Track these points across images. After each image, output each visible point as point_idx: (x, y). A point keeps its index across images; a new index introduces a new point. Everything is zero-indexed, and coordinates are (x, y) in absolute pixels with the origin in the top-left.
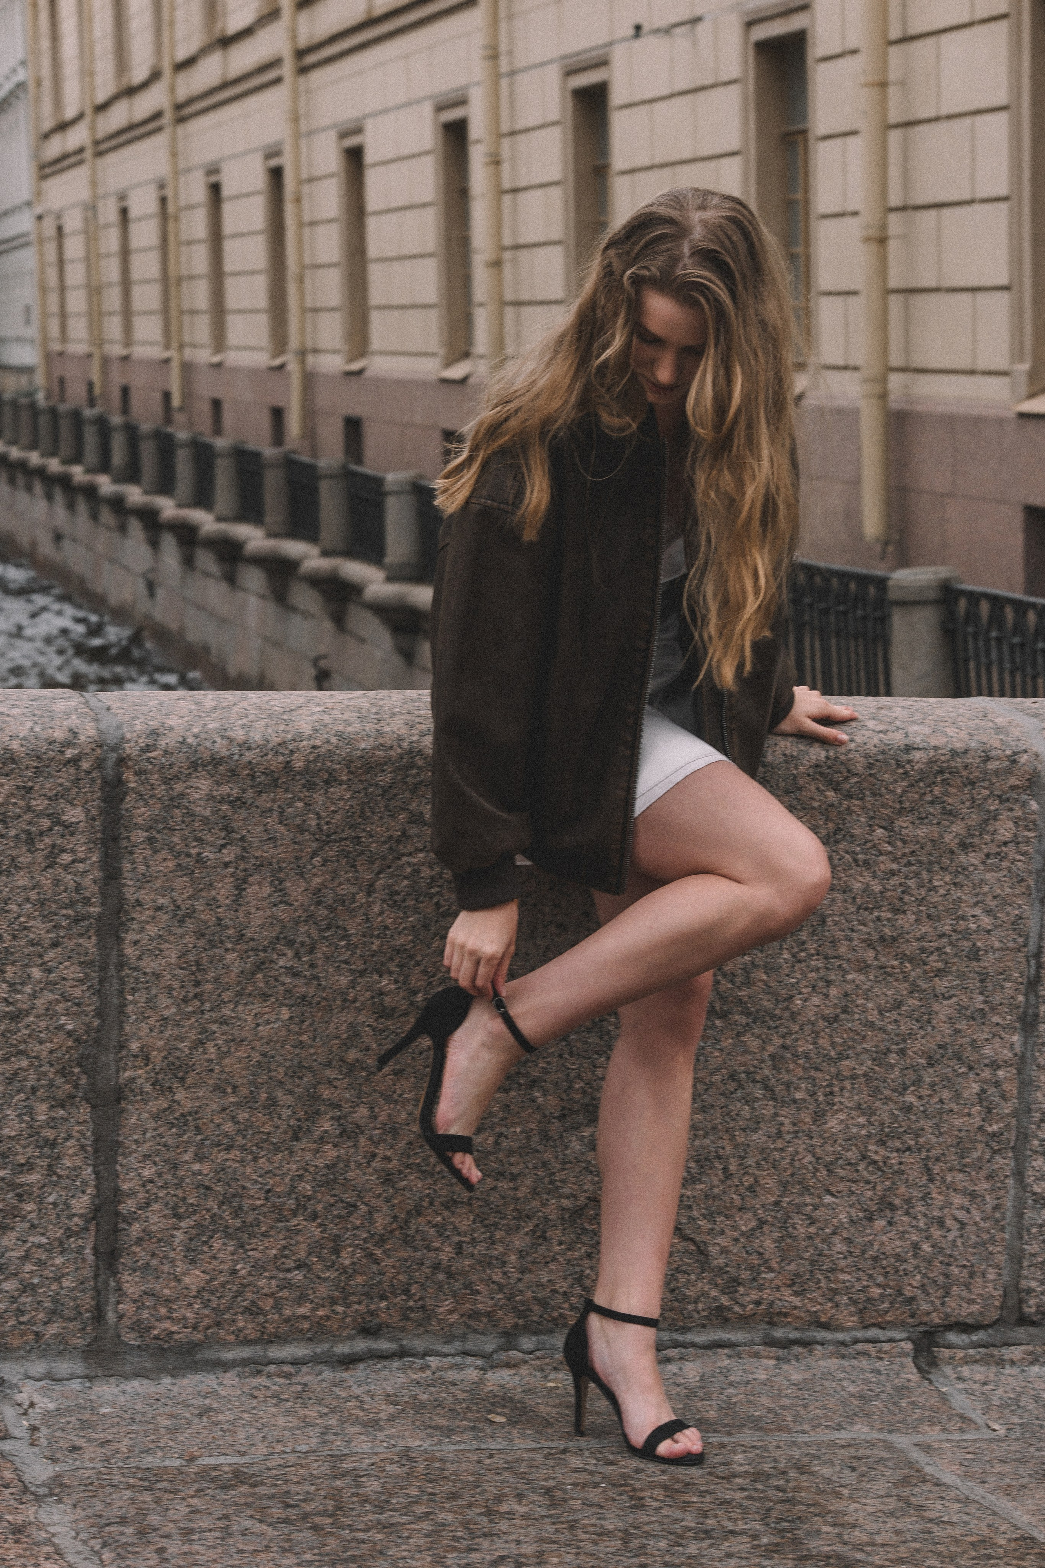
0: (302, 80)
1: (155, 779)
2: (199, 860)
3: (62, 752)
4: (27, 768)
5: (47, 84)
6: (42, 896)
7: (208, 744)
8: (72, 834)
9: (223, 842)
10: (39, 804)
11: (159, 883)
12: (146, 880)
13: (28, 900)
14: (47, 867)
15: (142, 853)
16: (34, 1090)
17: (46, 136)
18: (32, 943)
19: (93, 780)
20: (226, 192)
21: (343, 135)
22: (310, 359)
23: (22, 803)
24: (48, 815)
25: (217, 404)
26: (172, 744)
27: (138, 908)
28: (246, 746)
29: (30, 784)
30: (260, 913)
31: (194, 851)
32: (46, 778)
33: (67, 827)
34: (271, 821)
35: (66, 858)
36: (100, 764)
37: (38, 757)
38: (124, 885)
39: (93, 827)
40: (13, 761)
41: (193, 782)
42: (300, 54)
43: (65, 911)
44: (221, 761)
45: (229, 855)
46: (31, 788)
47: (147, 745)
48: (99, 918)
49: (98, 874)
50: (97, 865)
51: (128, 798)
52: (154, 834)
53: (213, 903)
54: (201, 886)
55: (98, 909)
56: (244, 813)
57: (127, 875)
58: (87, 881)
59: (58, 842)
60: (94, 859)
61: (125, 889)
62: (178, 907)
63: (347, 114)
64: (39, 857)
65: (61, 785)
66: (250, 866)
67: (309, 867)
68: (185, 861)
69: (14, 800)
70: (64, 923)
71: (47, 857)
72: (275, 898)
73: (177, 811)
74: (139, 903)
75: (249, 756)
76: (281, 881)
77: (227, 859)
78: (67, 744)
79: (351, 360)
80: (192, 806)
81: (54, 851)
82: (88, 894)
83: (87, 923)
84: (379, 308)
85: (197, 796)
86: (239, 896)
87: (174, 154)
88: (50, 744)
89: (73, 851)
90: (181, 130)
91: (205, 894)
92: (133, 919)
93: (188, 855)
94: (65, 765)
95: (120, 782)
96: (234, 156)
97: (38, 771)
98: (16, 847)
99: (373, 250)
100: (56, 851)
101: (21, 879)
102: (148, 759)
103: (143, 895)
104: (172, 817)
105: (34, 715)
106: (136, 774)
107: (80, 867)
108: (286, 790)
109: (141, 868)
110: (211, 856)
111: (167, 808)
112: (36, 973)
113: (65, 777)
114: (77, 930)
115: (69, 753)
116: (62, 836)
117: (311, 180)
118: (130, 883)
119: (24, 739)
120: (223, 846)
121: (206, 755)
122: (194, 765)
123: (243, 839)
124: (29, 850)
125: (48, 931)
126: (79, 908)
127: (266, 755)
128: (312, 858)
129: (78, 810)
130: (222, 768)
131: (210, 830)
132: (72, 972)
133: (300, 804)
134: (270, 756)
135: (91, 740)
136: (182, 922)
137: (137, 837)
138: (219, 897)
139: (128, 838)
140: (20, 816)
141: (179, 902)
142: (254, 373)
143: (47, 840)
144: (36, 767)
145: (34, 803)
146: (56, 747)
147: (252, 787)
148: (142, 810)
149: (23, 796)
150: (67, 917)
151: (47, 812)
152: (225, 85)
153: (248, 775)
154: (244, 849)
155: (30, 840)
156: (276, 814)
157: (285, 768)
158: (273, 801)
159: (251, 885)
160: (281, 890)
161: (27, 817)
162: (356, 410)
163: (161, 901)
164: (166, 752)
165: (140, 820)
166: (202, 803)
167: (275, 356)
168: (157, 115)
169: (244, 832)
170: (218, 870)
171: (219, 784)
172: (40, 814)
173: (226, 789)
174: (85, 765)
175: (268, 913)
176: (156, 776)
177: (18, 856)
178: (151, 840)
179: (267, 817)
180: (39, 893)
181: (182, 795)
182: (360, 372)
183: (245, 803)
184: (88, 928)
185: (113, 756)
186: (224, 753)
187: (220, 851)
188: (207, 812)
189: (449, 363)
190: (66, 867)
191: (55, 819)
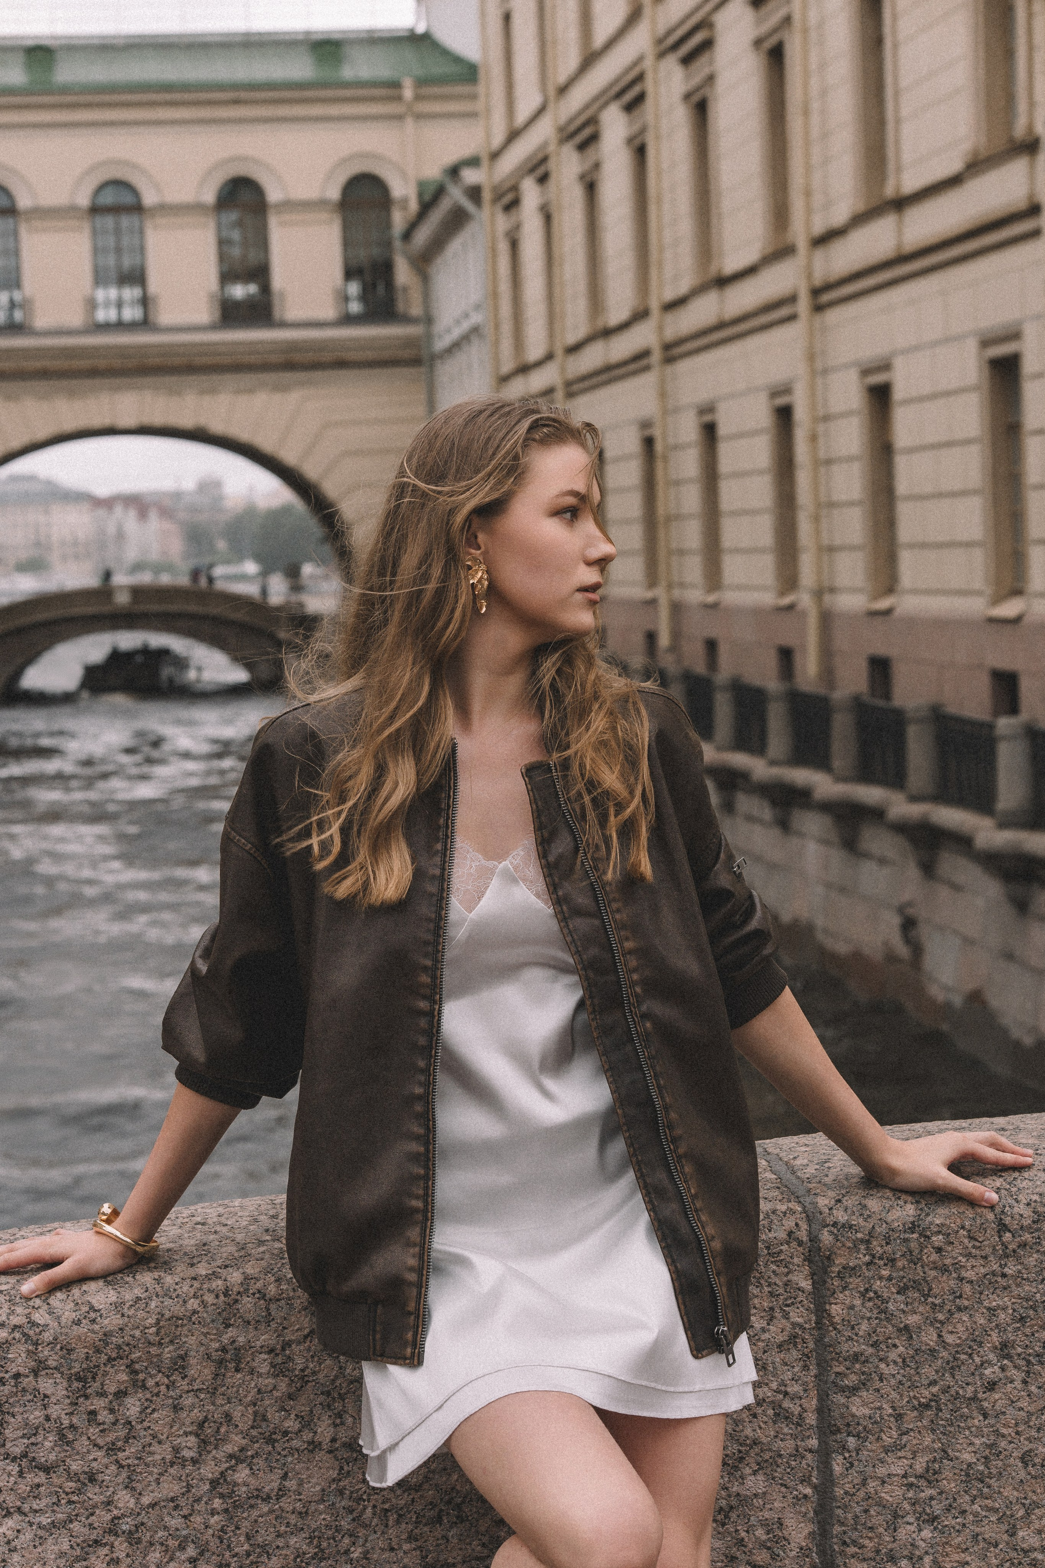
0: (818, 319)
5: (507, 328)
17: (504, 379)
20: (723, 430)
21: (865, 372)
22: (827, 598)
25: (711, 646)
42: (816, 292)
63: (869, 352)
79: (875, 597)
84: (912, 546)
87: (663, 395)
90: (669, 369)
96: (732, 396)
99: (902, 486)
117: (826, 418)
142: (757, 612)
152: (721, 325)
162: (881, 650)
167: (782, 594)
168: (645, 354)
182: (888, 612)
189: (997, 600)
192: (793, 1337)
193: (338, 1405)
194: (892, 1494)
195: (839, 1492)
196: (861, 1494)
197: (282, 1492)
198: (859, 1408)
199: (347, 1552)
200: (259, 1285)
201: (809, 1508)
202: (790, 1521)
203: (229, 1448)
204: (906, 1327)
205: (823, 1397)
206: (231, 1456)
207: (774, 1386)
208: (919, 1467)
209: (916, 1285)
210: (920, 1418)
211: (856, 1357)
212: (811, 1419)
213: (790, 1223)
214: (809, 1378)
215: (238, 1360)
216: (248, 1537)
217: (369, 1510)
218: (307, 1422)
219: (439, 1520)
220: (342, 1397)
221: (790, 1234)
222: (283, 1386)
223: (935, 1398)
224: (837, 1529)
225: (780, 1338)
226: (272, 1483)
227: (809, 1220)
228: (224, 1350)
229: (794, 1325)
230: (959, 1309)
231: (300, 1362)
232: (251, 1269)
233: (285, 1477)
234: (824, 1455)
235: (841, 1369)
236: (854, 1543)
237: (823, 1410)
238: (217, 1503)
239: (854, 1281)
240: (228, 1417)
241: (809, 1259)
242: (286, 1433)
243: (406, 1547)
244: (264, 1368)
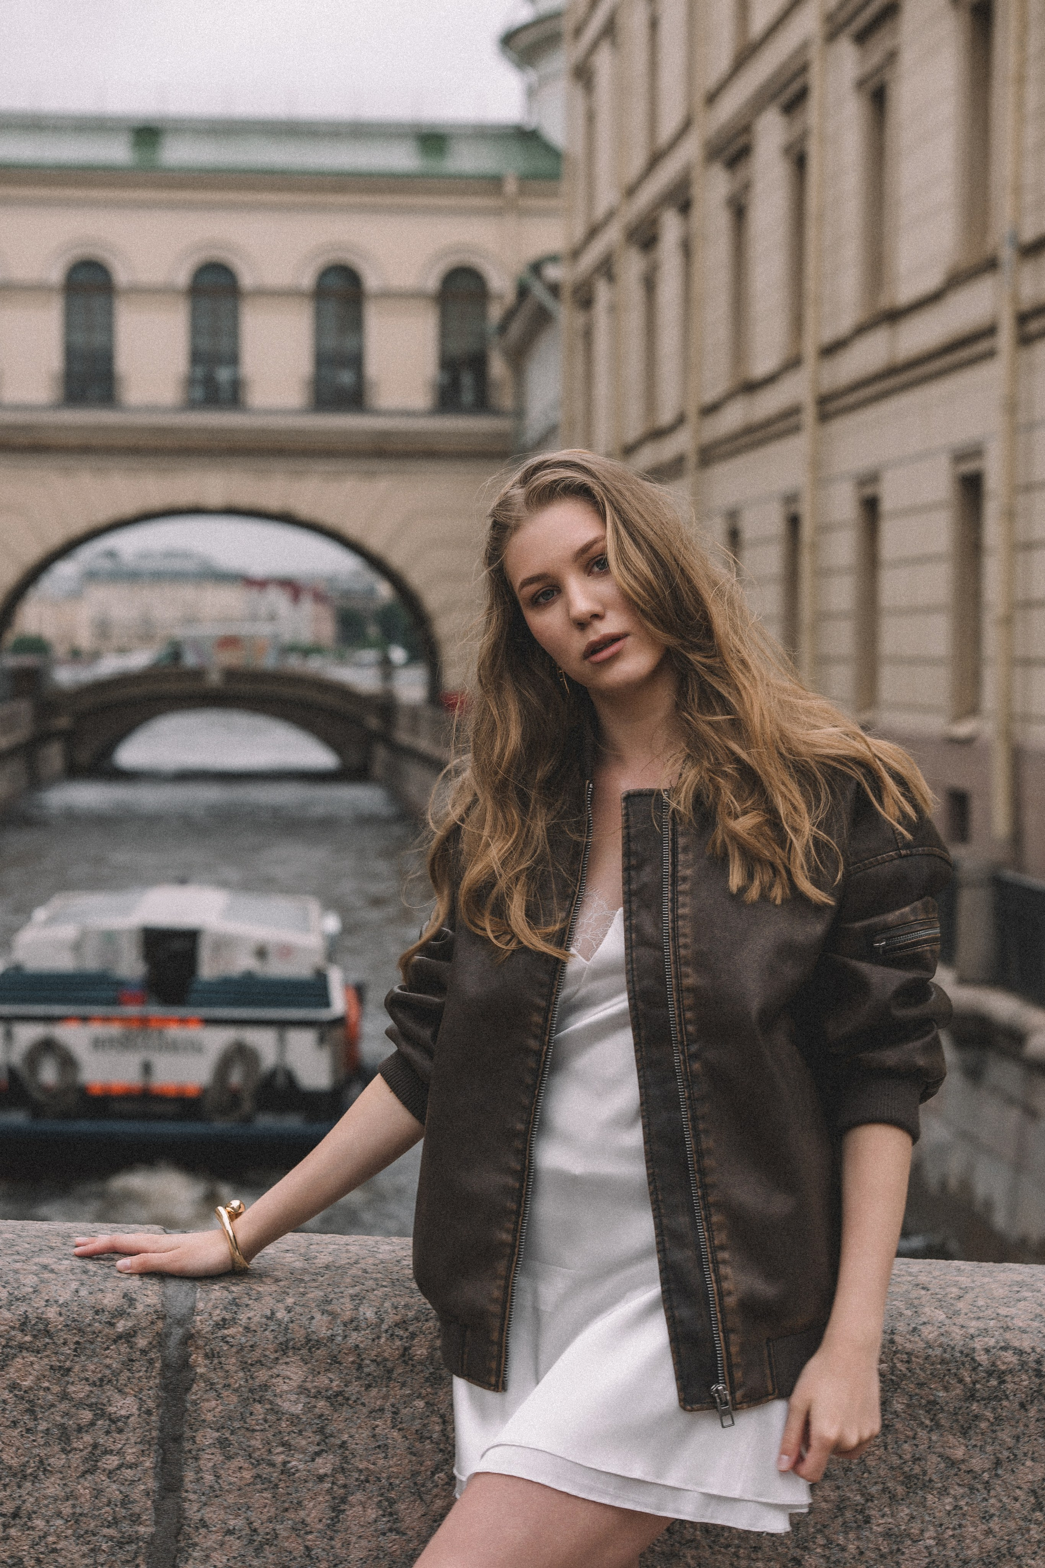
1: (231, 1364)
2: (285, 1470)
3: (112, 1325)
4: (65, 1344)
6: (78, 1510)
7: (304, 1320)
8: (120, 1431)
9: (317, 1449)
10: (78, 1390)
11: (231, 1499)
12: (214, 1493)
13: (59, 1514)
14: (86, 1472)
15: (210, 1459)
19: (151, 1362)
23: (56, 1389)
24: (90, 1406)
26: (256, 1319)
27: (203, 1531)
28: (353, 1324)
29: (68, 1364)
30: (364, 1543)
31: (279, 1459)
32: (89, 1357)
33: (113, 1421)
34: (382, 1425)
35: (112, 1461)
36: (161, 1340)
37: (80, 1330)
38: (185, 1500)
39: (148, 1424)
40: (48, 1333)
41: (279, 1369)
43: (106, 1531)
44: (318, 1344)
45: (325, 1465)
46: (69, 1370)
47: (224, 1320)
48: (151, 1541)
49: (152, 1484)
50: (151, 1472)
51: (195, 1387)
52: (228, 1435)
53: (300, 1528)
54: (286, 1505)
55: (152, 1529)
56: (346, 1412)
57: (189, 1486)
58: (137, 1493)
59: (101, 1441)
60: (148, 1464)
61: (186, 1505)
62: (255, 1530)
64: (76, 1459)
65: (108, 1367)
66: (352, 1482)
67: (430, 1485)
68: (265, 1470)
69: (46, 1384)
70: (104, 1547)
71: (85, 1460)
72: (382, 1525)
73: (258, 1406)
74: (203, 1524)
75: (355, 1338)
76: (392, 1502)
77: (322, 1471)
78: (120, 1313)
80: (279, 1401)
81: (96, 1452)
82: (137, 1510)
83: (134, 1547)
85: (285, 1387)
86: (335, 1520)
88: (97, 1313)
89: (120, 1453)
91: (291, 1515)
92: (196, 1544)
93: (272, 1465)
94: (115, 1341)
95: (185, 1365)
97: (79, 1348)
98: (47, 1444)
100: (98, 1452)
101: (52, 1487)
102: (223, 1338)
103: (208, 1514)
104: (251, 1414)
105: (85, 1272)
106: (206, 1356)
107: (128, 1473)
108: (403, 1385)
109: (209, 1478)
110: (301, 1467)
111: (245, 1402)
113: (114, 1358)
114: (121, 1556)
115: (121, 1326)
116: (108, 1433)
118: (192, 1496)
119: (66, 1304)
120: (318, 1454)
121: (299, 1335)
122: (284, 1348)
123: (343, 1445)
124: (63, 1450)
125: (84, 1556)
126: (125, 1526)
127: (379, 1337)
128: (433, 1474)
129: (129, 1400)
130: (320, 1353)
131: (300, 1432)
133: (420, 1404)
134: (383, 1340)
135: (151, 1310)
136: (258, 1551)
137: (207, 1437)
138: (308, 1520)
139: (193, 1438)
140: (53, 1405)
141: (256, 1525)
143: (87, 1438)
144: (77, 1343)
145: (71, 1389)
146: (105, 1317)
147: (358, 1378)
148: (213, 1403)
149: (59, 1380)
150: (111, 1538)
151: (88, 1402)
153: (353, 1362)
154: (345, 1459)
155: (65, 1436)
156: (388, 1415)
157: (403, 1355)
158: (385, 1397)
159: (353, 1506)
160: (391, 1514)
161: (64, 1406)
163: (232, 1522)
164: (247, 1329)
165: (209, 1417)
166: (293, 1397)
169: (345, 1437)
170: (310, 1485)
171: (315, 1373)
172: (80, 1404)
173: (323, 1381)
174: (142, 1342)
175: (373, 1545)
176: (233, 1360)
177: (48, 1457)
178: (223, 1443)
179: (375, 1419)
180: (74, 1506)
181: (265, 1387)
183: (348, 1399)
184: (136, 1554)
185: (178, 1333)
186: (324, 1333)
187: (313, 1460)
188: (298, 1409)
190: (110, 1474)
191: (99, 1411)
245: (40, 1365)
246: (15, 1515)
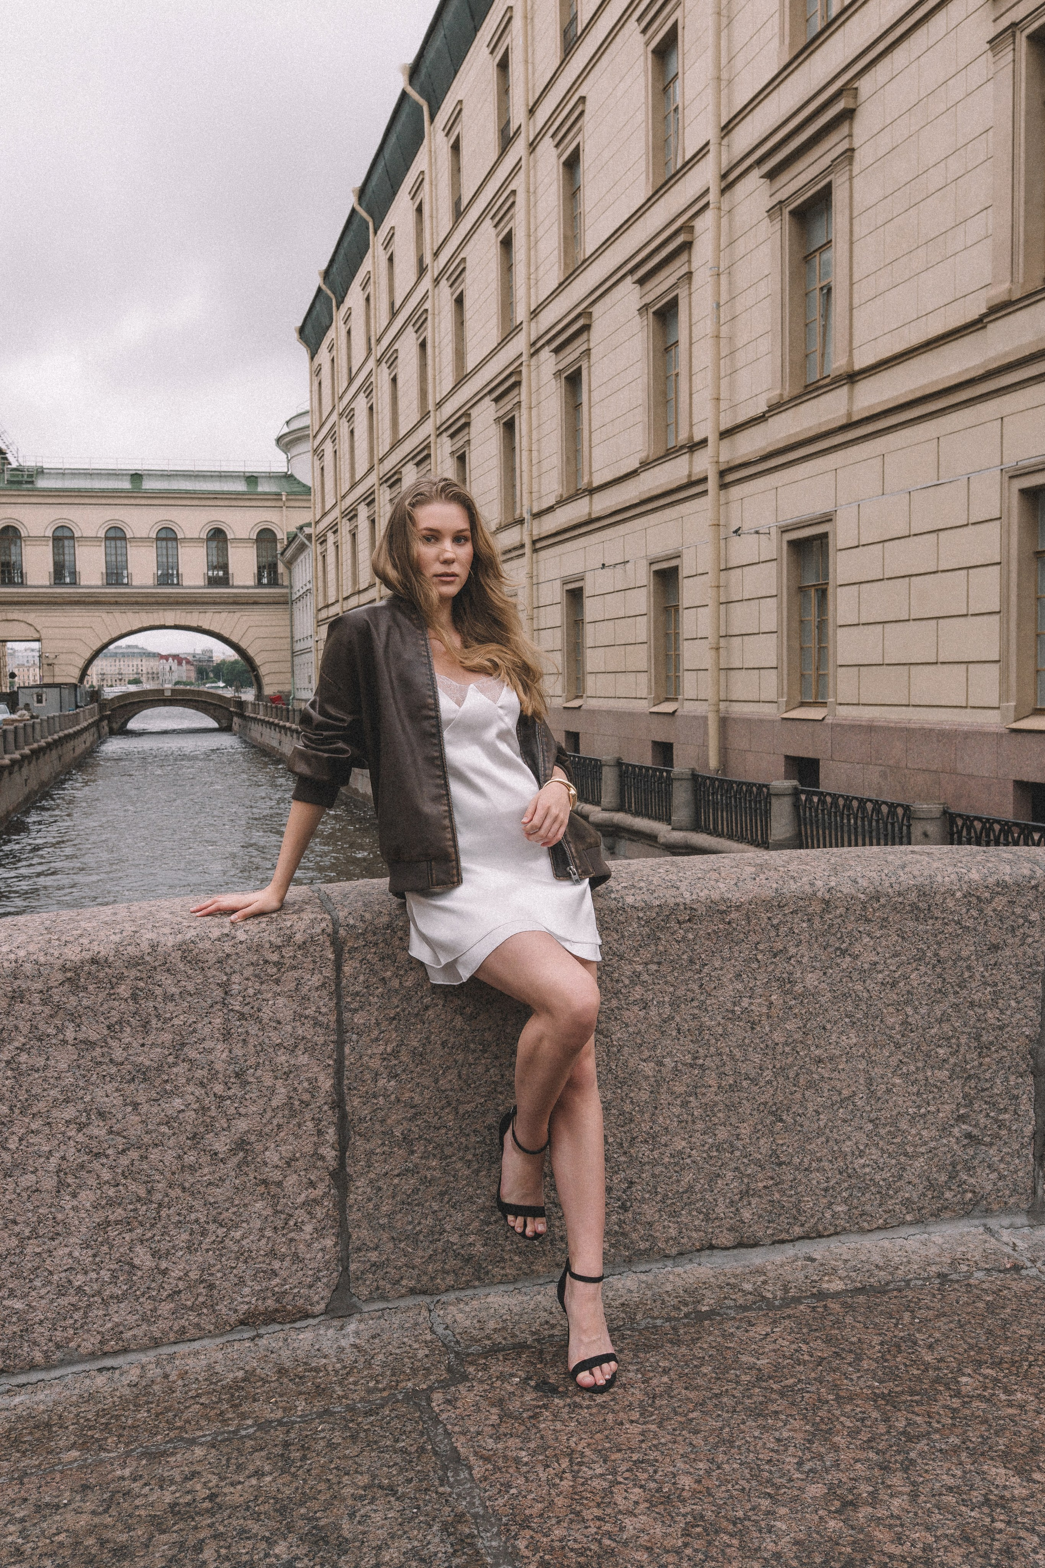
3: (1030, 883)
4: (1013, 891)
10: (1018, 910)
13: (1011, 963)
16: (1009, 1068)
18: (1012, 988)
29: (1015, 899)
32: (1022, 896)
35: (1030, 940)
37: (1019, 885)
40: (1007, 887)
46: (1015, 902)
64: (1017, 940)
65: (1029, 900)
69: (1007, 908)
78: (1032, 878)
81: (1025, 936)
89: (1033, 936)
94: (1031, 889)
97: (1018, 893)
98: (1007, 934)
101: (1008, 952)
112: (1013, 1003)
113: (1031, 896)
115: (1033, 883)
124: (1013, 936)
125: (1020, 981)
126: (1034, 967)
129: (1037, 914)
132: (1030, 1002)
140: (1009, 917)
144: (1018, 890)
149: (1012, 906)
155: (1013, 930)
161: (1013, 917)
172: (1019, 916)
190: (1029, 946)
191: (1026, 919)
192: (323, 985)
193: (78, 1021)
194: (375, 1063)
195: (347, 1063)
196: (359, 1064)
197: (46, 1067)
198: (359, 1019)
199: (82, 1098)
200: (35, 957)
201: (330, 1070)
202: (321, 1078)
203: (17, 1044)
204: (383, 979)
205: (340, 1014)
206: (17, 1048)
207: (314, 1009)
208: (389, 1050)
209: (389, 956)
210: (390, 1024)
211: (357, 994)
212: (333, 1025)
213: (323, 925)
214: (332, 1004)
215: (22, 997)
216: (27, 1091)
217: (95, 1076)
218: (60, 1030)
219: (133, 1079)
220: (80, 1016)
221: (323, 930)
222: (47, 1010)
223: (398, 1014)
224: (346, 1082)
225: (317, 984)
226: (40, 1062)
227: (334, 925)
228: (14, 991)
229: (325, 977)
230: (411, 969)
231: (56, 998)
232: (32, 948)
233: (48, 1059)
234: (340, 1044)
235: (349, 1000)
236: (355, 1088)
237: (339, 1021)
238: (9, 1073)
239: (357, 955)
240: (16, 1027)
241: (332, 944)
242: (48, 1036)
243: (116, 1094)
244: (37, 1001)
245: (1004, 900)
246: (995, 964)
